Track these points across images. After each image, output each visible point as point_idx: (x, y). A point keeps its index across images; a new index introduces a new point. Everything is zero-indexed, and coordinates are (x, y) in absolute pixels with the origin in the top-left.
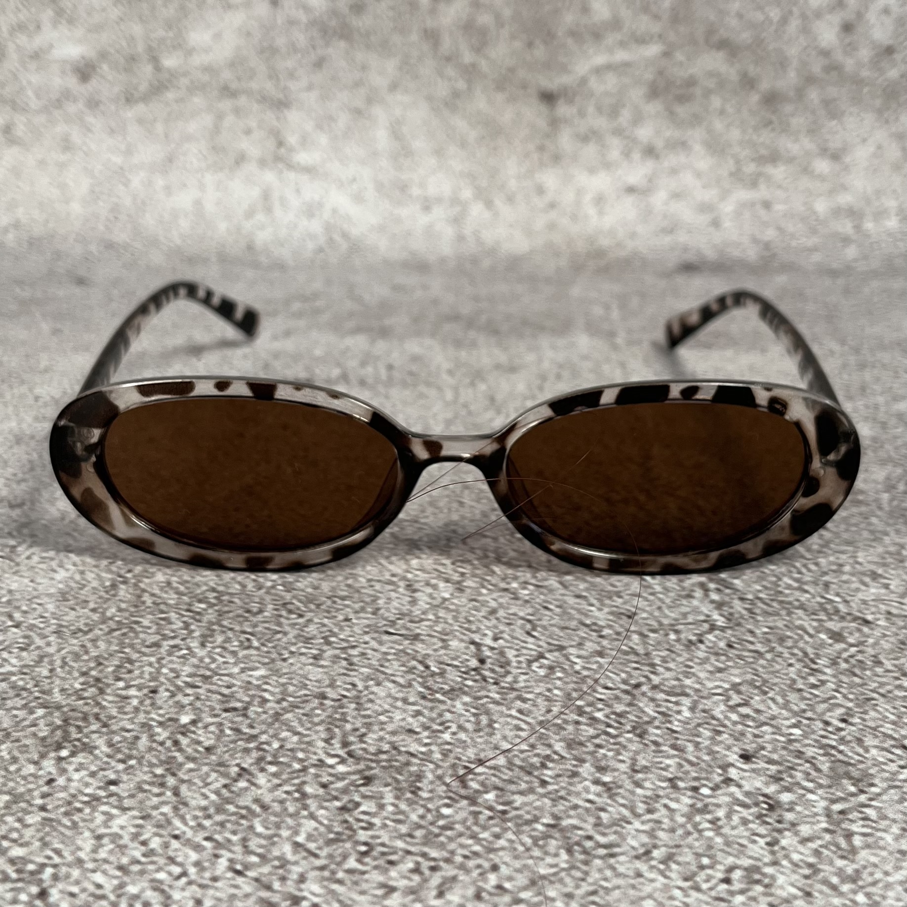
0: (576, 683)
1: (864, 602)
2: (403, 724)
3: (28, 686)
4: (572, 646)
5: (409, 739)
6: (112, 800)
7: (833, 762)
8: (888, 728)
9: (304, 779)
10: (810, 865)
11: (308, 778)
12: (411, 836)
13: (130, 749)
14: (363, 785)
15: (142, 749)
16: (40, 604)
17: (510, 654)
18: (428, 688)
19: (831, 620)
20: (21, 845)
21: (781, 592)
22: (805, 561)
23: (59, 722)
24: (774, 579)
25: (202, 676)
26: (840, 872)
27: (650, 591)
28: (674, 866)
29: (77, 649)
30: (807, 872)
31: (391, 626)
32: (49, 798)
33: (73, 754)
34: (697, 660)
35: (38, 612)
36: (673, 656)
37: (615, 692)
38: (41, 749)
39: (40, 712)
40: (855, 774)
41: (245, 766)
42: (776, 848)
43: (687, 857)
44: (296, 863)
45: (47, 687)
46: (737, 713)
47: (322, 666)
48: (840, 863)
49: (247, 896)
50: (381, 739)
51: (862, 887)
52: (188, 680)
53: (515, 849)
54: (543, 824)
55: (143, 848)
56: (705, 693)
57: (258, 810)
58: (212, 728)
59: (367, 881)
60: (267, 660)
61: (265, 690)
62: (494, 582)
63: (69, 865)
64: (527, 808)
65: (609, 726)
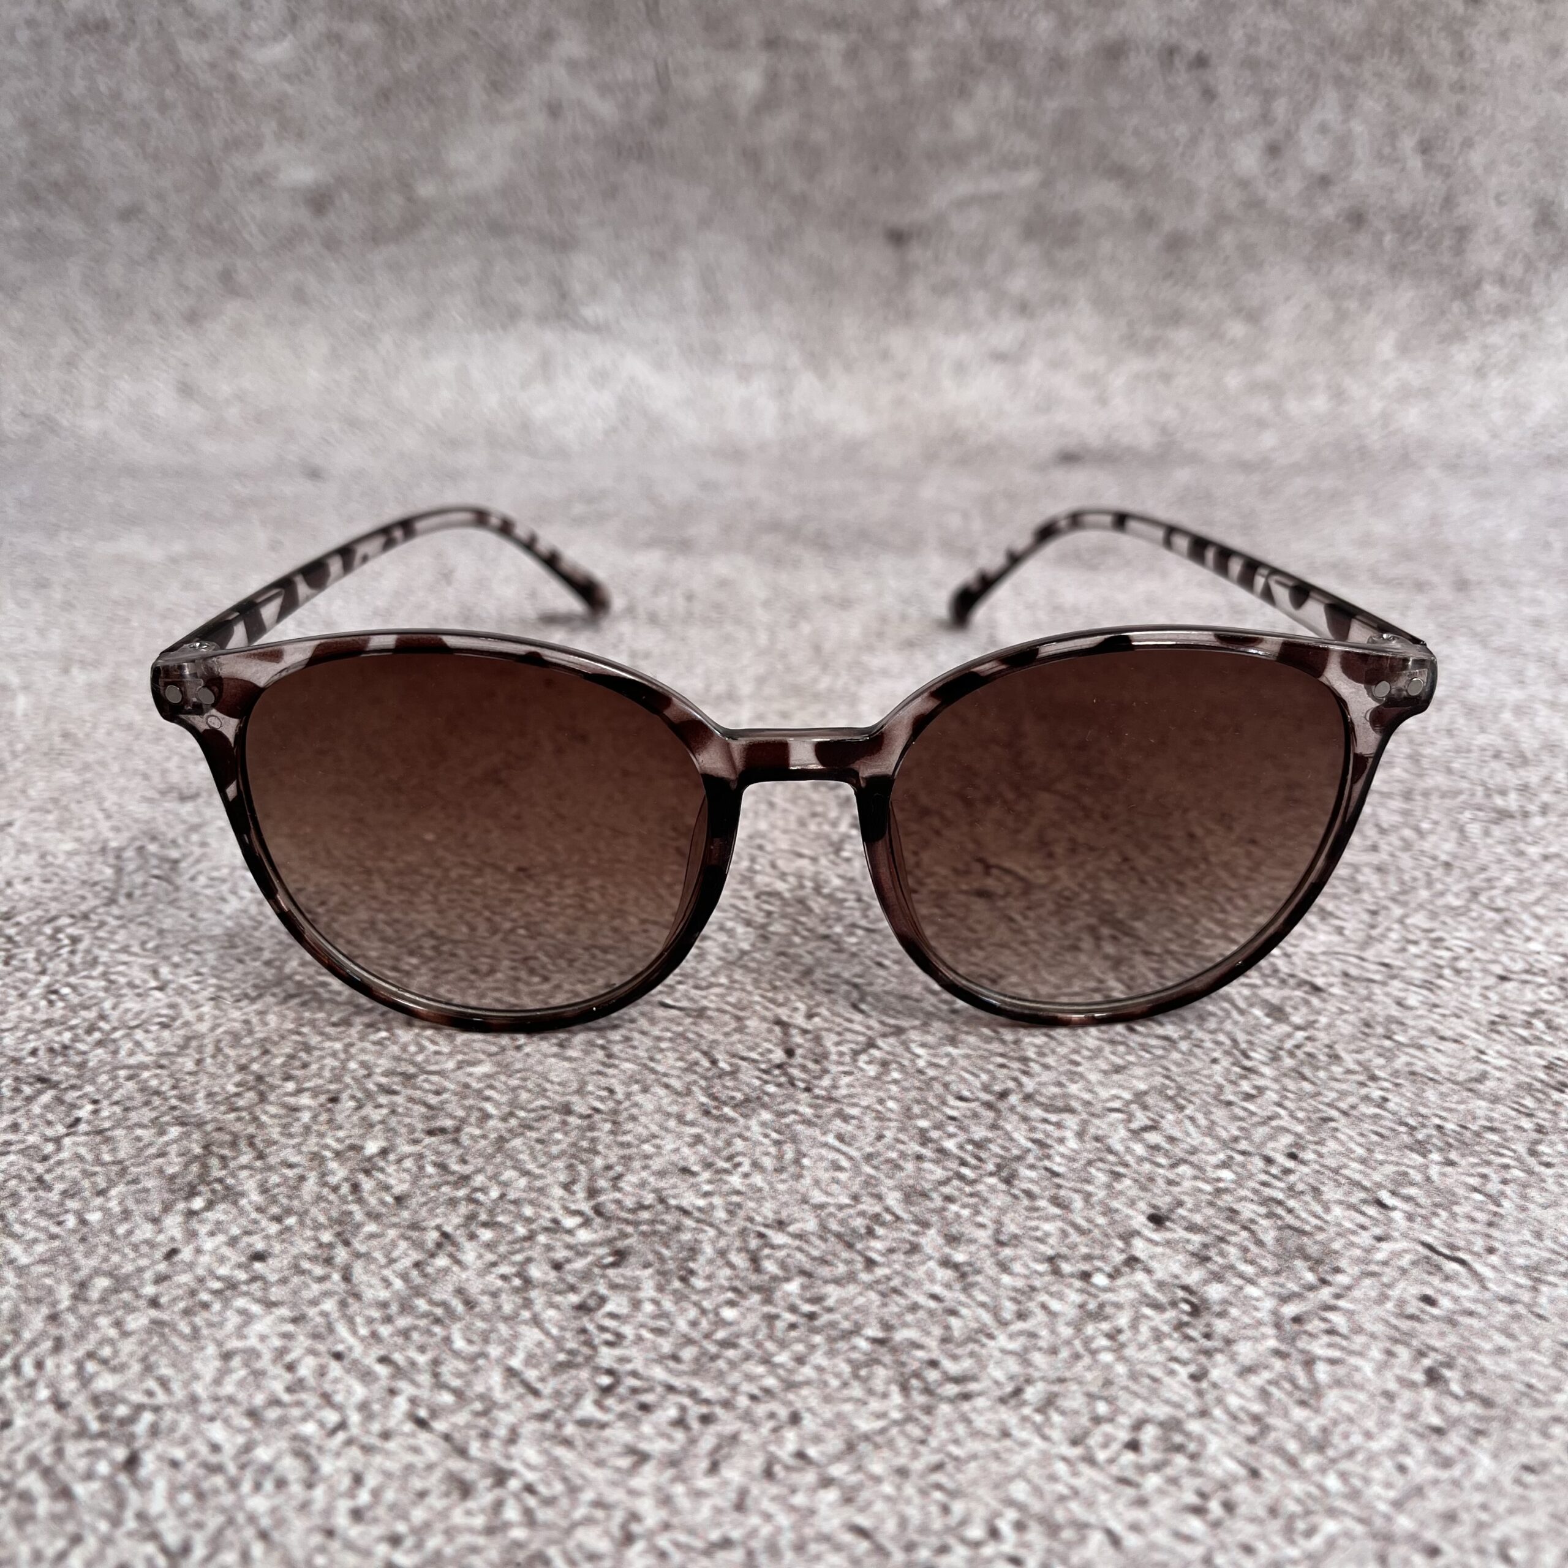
0: (920, 1089)
1: (1312, 956)
2: (675, 1158)
3: (164, 1088)
4: (914, 1028)
5: (683, 1186)
6: (255, 1287)
7: (1280, 1228)
8: (1354, 1170)
9: (530, 1253)
10: (1256, 1419)
11: (535, 1253)
12: (675, 1358)
13: (290, 1197)
14: (613, 1265)
15: (307, 1197)
16: (197, 953)
17: (829, 1040)
18: (714, 1098)
19: (1267, 985)
20: (114, 1370)
21: (1198, 942)
22: (1229, 893)
23: (198, 1150)
24: (1187, 921)
25: (404, 1075)
26: (1299, 1433)
27: (1021, 938)
28: (1056, 1418)
29: (237, 1026)
30: (1251, 1430)
31: (669, 994)
32: (166, 1284)
33: (210, 1205)
34: (1086, 1053)
35: (193, 966)
36: (1053, 1044)
37: (973, 1105)
38: (166, 1196)
39: (174, 1132)
40: (1313, 1250)
41: (448, 1229)
42: (1204, 1385)
43: (1075, 1401)
44: (506, 1407)
45: (188, 1091)
46: (1142, 1141)
47: (570, 1059)
48: (1299, 1414)
49: (430, 1467)
50: (643, 1184)
51: (1333, 1461)
52: (383, 1080)
53: (826, 1384)
54: (868, 1339)
55: (288, 1377)
56: (1098, 1108)
57: (459, 1307)
58: (408, 1163)
59: (607, 1441)
60: (494, 1049)
61: (488, 1099)
62: (810, 925)
63: (177, 1408)
64: (846, 1309)
65: (963, 1163)
